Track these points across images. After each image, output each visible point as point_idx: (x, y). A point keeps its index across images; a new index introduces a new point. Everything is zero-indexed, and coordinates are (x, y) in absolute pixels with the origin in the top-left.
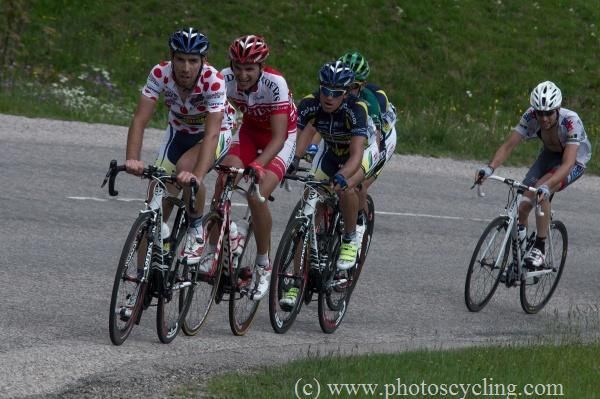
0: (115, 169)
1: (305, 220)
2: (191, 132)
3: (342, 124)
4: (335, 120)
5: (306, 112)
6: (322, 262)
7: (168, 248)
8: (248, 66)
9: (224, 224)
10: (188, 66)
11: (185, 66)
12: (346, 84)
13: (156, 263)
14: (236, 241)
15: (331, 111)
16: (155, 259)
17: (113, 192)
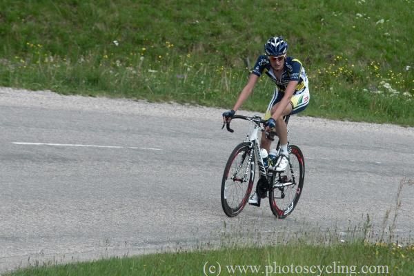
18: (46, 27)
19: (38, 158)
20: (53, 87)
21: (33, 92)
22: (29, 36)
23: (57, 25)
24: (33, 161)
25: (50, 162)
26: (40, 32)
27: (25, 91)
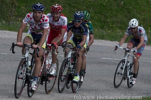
0: (14, 45)
1: (68, 59)
2: (36, 33)
3: (80, 31)
4: (78, 30)
5: (70, 27)
6: (72, 71)
7: (30, 69)
8: (57, 13)
9: (44, 61)
10: (38, 14)
11: (37, 14)
12: (81, 18)
13: (27, 73)
14: (48, 66)
15: (77, 27)
16: (27, 72)
17: (13, 52)
18: (119, 20)
19: (110, 64)
20: (118, 40)
21: (111, 42)
22: (113, 23)
23: (123, 20)
24: (108, 64)
25: (113, 65)
26: (117, 22)
27: (109, 41)
